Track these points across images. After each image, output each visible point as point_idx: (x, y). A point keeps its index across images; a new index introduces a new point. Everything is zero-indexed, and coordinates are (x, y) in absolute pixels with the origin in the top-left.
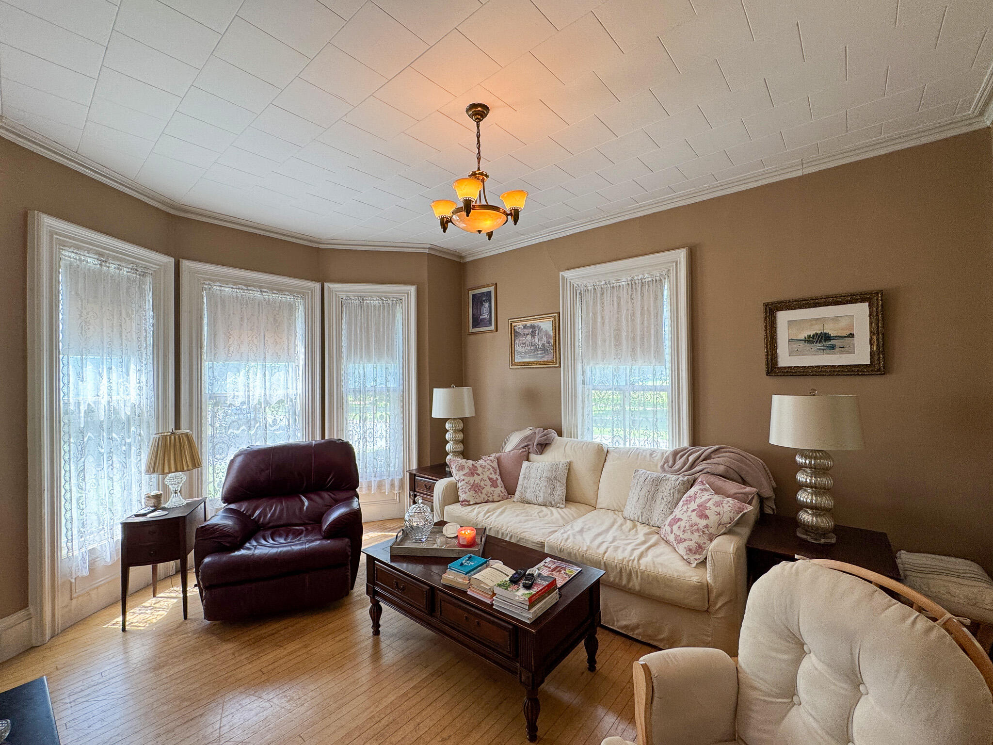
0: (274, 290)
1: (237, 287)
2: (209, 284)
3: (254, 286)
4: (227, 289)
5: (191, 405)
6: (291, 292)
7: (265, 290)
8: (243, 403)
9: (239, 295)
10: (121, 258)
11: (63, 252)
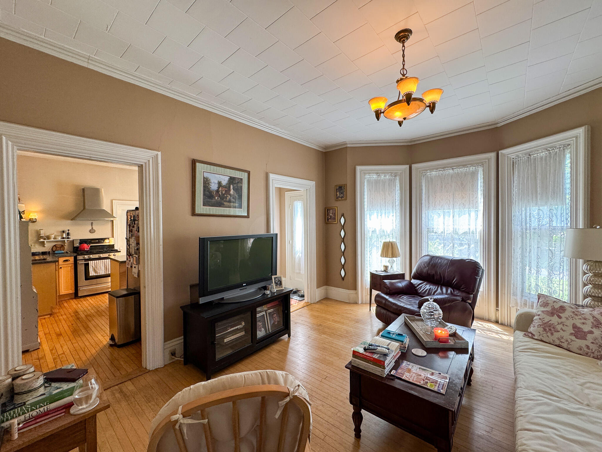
0: (460, 166)
1: (438, 170)
2: (425, 172)
3: (448, 167)
4: (434, 172)
5: (416, 232)
6: (472, 165)
7: (454, 168)
8: (442, 232)
9: (440, 174)
10: (385, 173)
11: (366, 176)
